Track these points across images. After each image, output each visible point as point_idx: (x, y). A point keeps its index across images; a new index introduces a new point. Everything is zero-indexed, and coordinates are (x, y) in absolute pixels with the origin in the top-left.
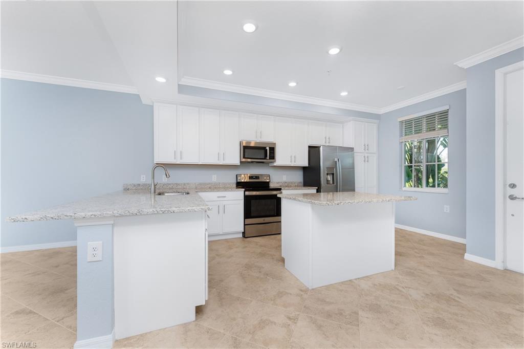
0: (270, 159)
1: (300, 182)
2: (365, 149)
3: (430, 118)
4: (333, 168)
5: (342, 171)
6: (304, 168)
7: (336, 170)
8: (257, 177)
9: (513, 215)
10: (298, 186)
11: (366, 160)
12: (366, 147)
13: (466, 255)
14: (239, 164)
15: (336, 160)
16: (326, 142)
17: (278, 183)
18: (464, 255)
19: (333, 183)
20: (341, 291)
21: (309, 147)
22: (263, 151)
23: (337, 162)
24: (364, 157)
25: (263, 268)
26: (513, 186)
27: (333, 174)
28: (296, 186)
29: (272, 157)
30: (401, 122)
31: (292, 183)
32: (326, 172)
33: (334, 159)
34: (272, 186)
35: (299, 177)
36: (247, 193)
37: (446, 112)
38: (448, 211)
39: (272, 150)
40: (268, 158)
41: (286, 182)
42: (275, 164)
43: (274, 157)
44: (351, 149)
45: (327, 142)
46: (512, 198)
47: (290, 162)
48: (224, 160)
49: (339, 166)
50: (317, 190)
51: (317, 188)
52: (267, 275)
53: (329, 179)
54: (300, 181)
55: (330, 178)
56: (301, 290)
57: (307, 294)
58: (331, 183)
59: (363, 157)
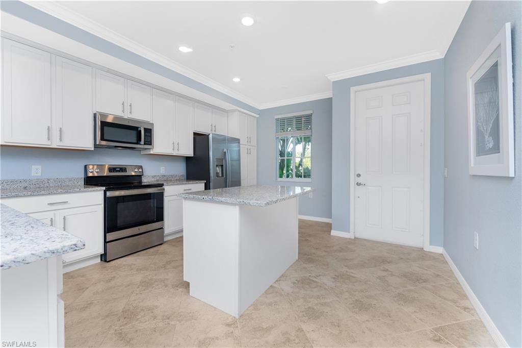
0: (145, 144)
1: (182, 176)
2: (248, 142)
3: (298, 119)
4: (223, 159)
5: (231, 163)
6: (188, 159)
7: (226, 161)
8: (123, 169)
9: (359, 197)
10: (179, 180)
11: (249, 152)
12: (249, 140)
13: (332, 231)
14: (93, 149)
15: (225, 150)
16: (211, 130)
17: (154, 177)
18: (330, 232)
19: (223, 176)
20: (270, 304)
21: (195, 134)
22: (134, 133)
23: (227, 153)
24: (248, 149)
25: (157, 307)
26: (359, 175)
27: (222, 166)
28: (177, 180)
29: (149, 142)
30: (277, 120)
31: (172, 176)
32: (216, 164)
33: (223, 150)
34: (145, 181)
35: (180, 169)
36: (109, 194)
37: (311, 115)
38: (312, 197)
39: (149, 132)
40: (142, 142)
41: (164, 176)
42: (152, 152)
43: (151, 142)
44: (237, 141)
45: (214, 130)
46: (359, 184)
47: (171, 150)
48: (61, 140)
49: (228, 157)
50: (205, 184)
51: (205, 181)
52: (168, 318)
53: (218, 172)
54: (181, 174)
55: (219, 170)
56: (228, 325)
57: (237, 327)
58: (220, 175)
59: (246, 149)
